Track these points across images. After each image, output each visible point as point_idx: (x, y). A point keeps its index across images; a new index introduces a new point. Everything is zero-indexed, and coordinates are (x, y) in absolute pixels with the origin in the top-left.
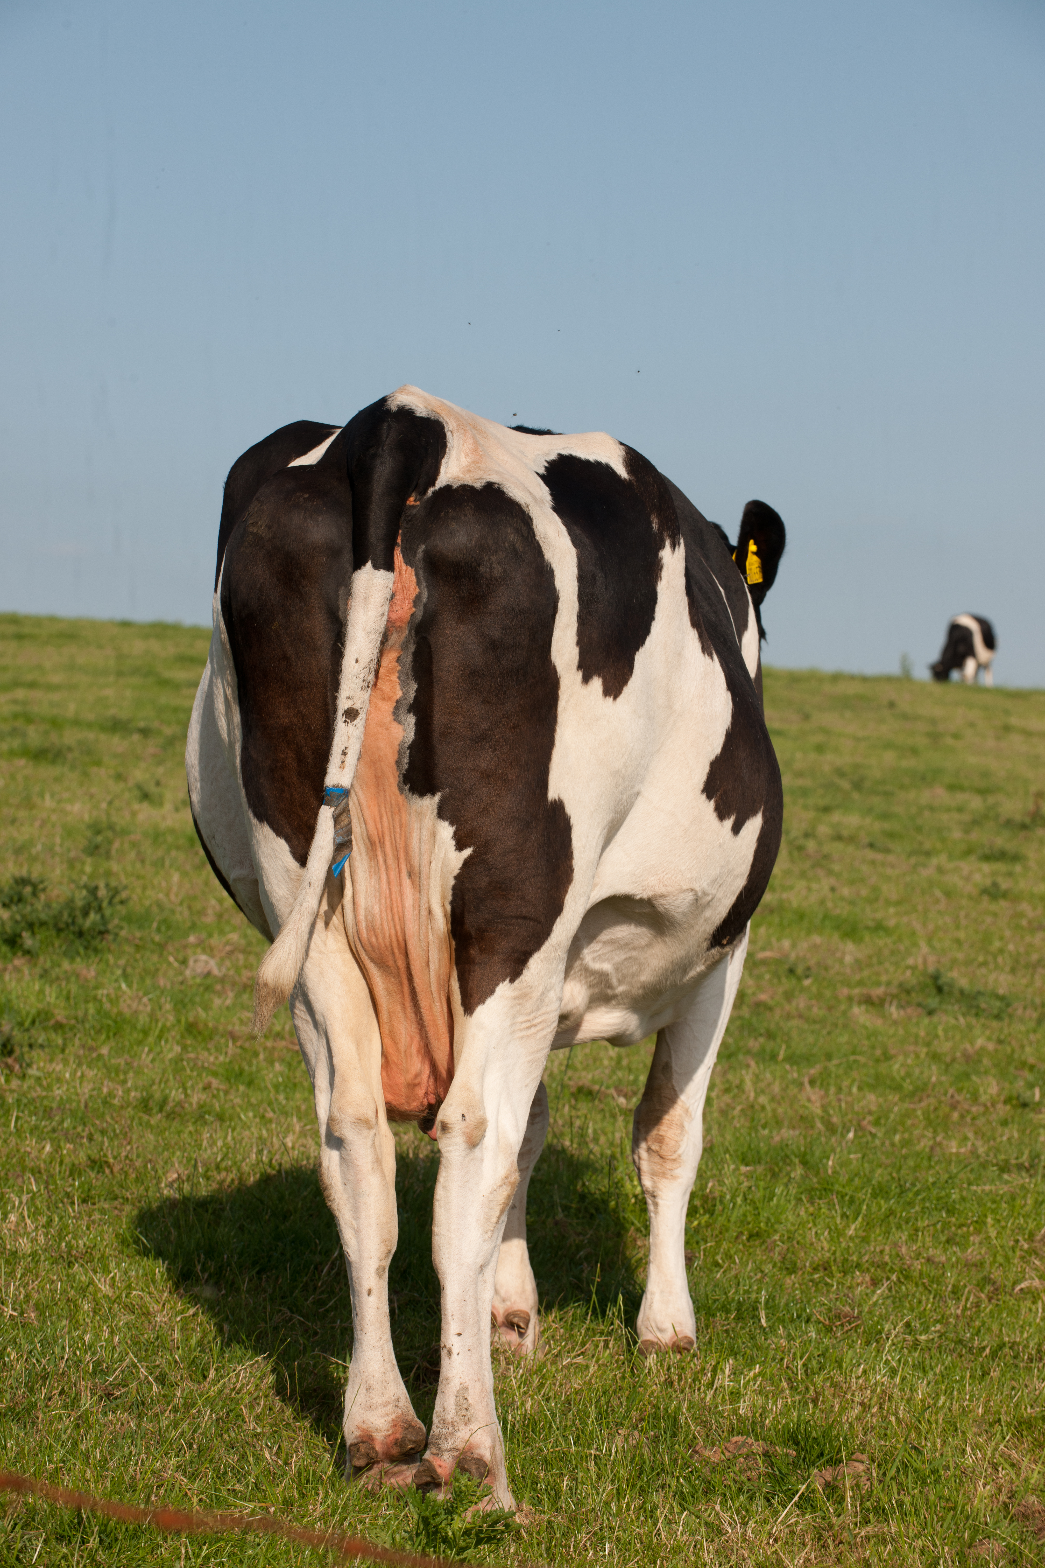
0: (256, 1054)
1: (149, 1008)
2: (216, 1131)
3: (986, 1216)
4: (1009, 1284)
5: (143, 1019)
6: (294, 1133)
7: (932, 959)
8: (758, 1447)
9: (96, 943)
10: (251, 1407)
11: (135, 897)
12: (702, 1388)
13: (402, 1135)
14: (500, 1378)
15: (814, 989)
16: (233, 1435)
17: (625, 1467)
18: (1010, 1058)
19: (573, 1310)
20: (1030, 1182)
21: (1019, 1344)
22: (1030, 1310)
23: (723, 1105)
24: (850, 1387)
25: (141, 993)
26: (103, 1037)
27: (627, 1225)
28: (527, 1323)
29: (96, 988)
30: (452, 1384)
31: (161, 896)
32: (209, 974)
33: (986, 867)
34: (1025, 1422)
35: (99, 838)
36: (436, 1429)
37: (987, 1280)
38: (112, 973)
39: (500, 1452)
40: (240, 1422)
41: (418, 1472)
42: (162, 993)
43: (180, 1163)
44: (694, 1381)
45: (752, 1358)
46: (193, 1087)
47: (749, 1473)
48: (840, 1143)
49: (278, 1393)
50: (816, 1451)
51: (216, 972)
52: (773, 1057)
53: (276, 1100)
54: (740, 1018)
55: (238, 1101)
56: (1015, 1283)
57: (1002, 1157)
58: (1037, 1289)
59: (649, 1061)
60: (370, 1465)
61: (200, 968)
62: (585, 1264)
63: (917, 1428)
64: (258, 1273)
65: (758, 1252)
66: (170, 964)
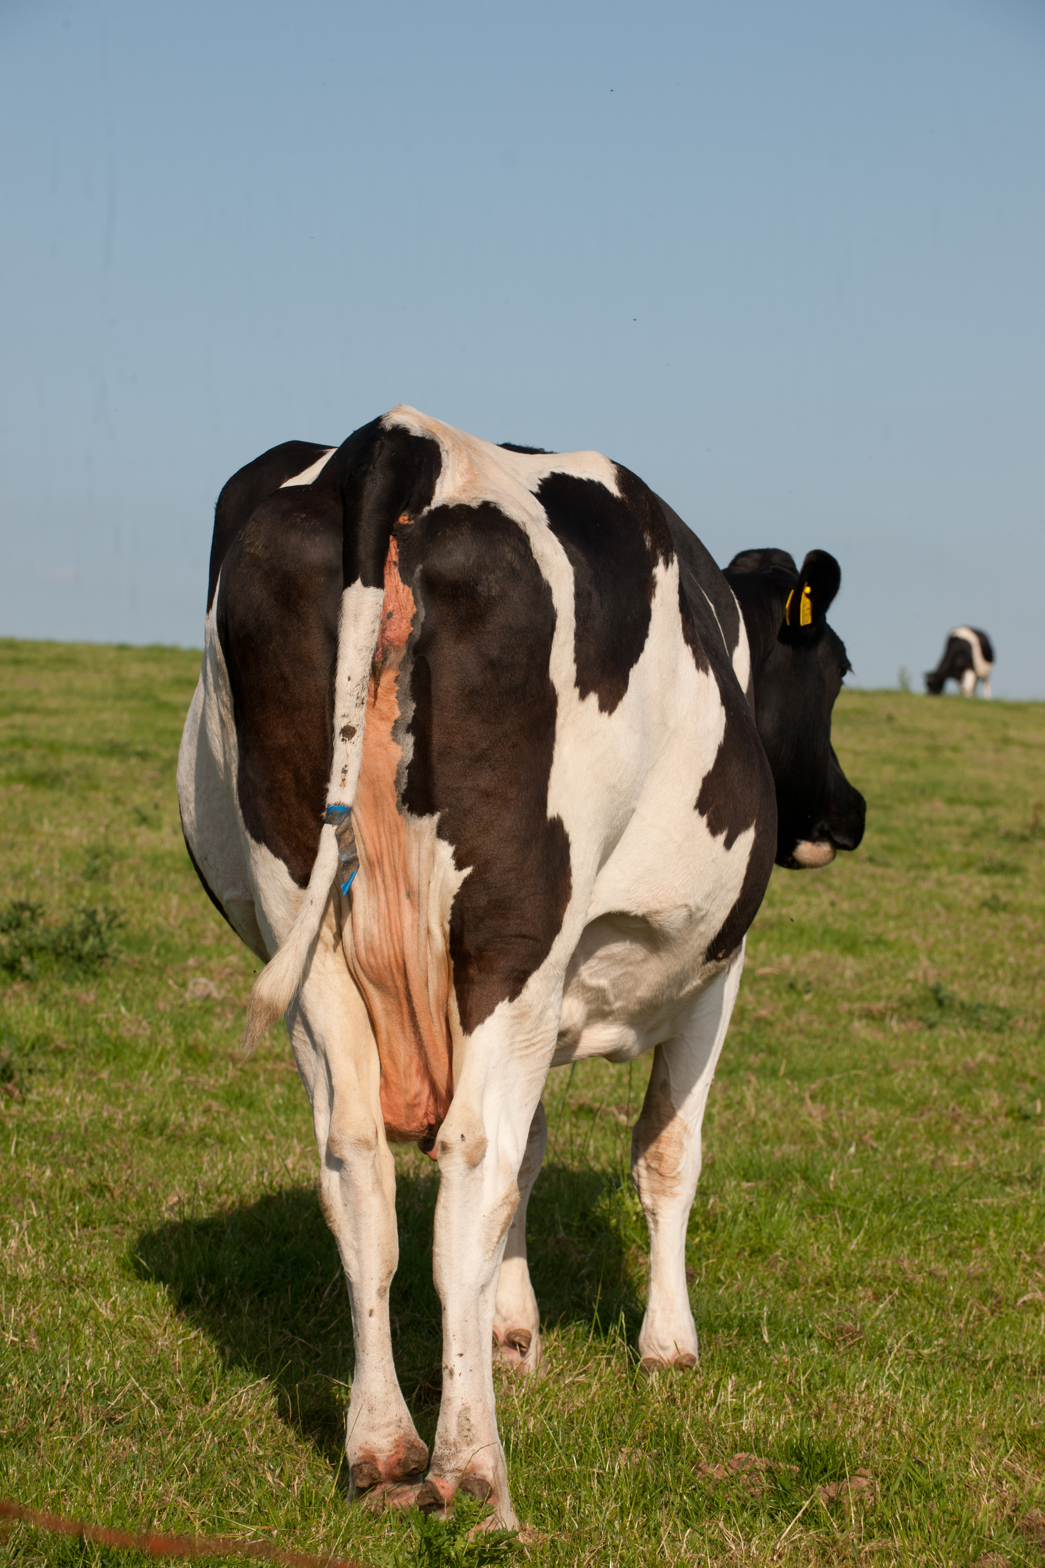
0: (256, 1077)
1: (148, 1032)
2: (216, 1154)
3: (988, 1229)
4: (1011, 1297)
5: (143, 1043)
6: (295, 1154)
7: (932, 973)
8: (761, 1464)
9: (95, 967)
10: (253, 1429)
11: (134, 921)
12: (705, 1406)
13: (403, 1156)
14: (502, 1397)
15: (815, 1004)
16: (235, 1458)
17: (628, 1485)
18: (1011, 1070)
19: (576, 1328)
20: (1032, 1194)
21: (1022, 1357)
22: (1033, 1322)
23: (724, 1121)
24: (852, 1403)
25: (140, 1017)
26: (103, 1061)
27: (628, 1243)
28: (529, 1341)
29: (96, 1012)
30: (454, 1404)
31: (160, 919)
32: (208, 997)
33: (985, 880)
34: (1028, 1435)
35: (98, 862)
36: (438, 1450)
37: (990, 1293)
38: (112, 997)
39: (503, 1472)
40: (242, 1445)
41: (421, 1493)
42: (162, 1016)
43: (181, 1186)
44: (696, 1398)
45: (755, 1374)
46: (193, 1110)
47: (752, 1490)
48: (841, 1158)
49: (280, 1416)
50: (820, 1465)
51: (215, 994)
52: (774, 1072)
53: (277, 1121)
54: (741, 1033)
55: (238, 1123)
56: (1018, 1296)
57: (1004, 1169)
58: (1039, 1301)
59: (648, 1078)
60: (373, 1486)
61: (200, 991)
62: (587, 1282)
63: (920, 1442)
64: (260, 1295)
65: (760, 1268)
66: (169, 987)
